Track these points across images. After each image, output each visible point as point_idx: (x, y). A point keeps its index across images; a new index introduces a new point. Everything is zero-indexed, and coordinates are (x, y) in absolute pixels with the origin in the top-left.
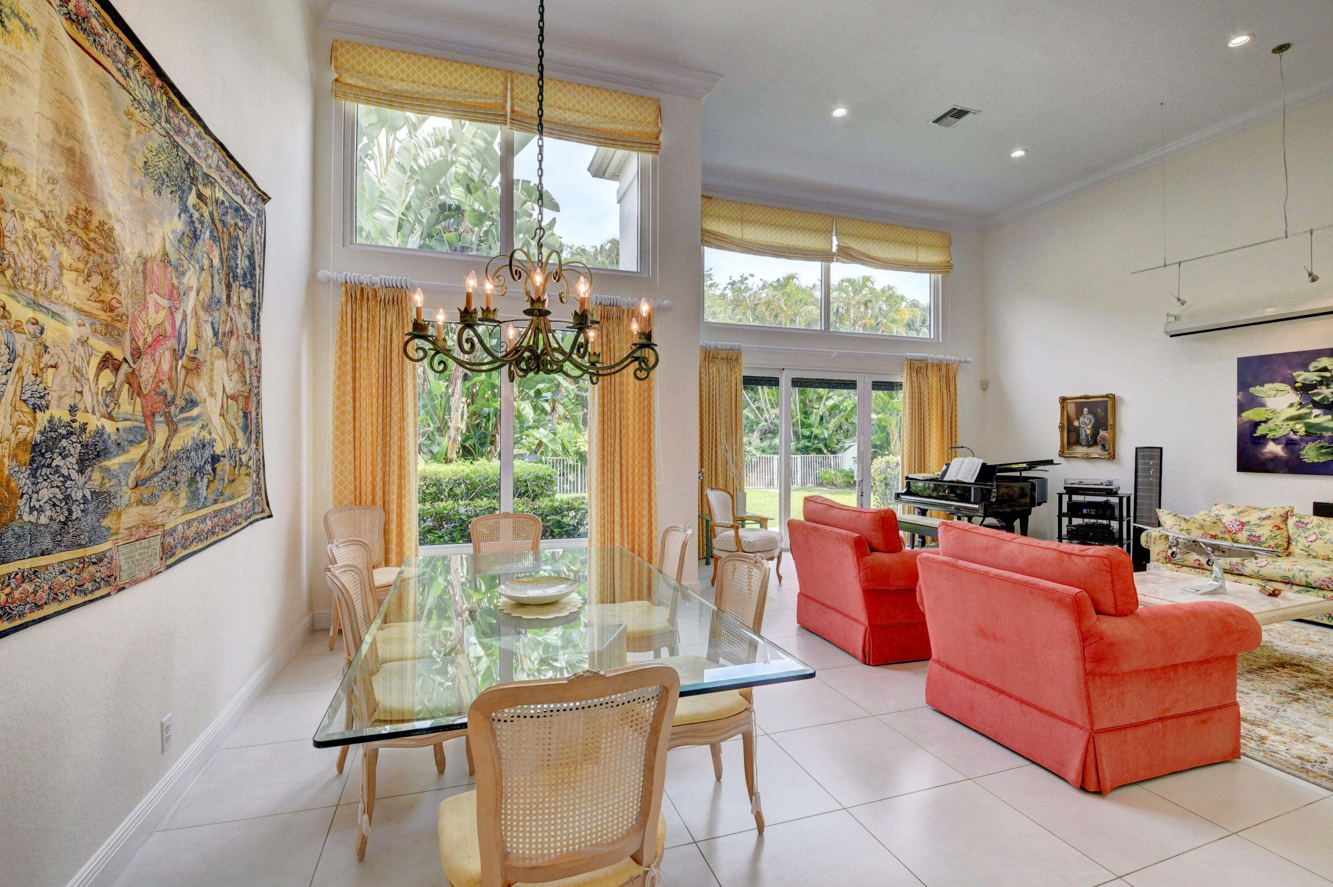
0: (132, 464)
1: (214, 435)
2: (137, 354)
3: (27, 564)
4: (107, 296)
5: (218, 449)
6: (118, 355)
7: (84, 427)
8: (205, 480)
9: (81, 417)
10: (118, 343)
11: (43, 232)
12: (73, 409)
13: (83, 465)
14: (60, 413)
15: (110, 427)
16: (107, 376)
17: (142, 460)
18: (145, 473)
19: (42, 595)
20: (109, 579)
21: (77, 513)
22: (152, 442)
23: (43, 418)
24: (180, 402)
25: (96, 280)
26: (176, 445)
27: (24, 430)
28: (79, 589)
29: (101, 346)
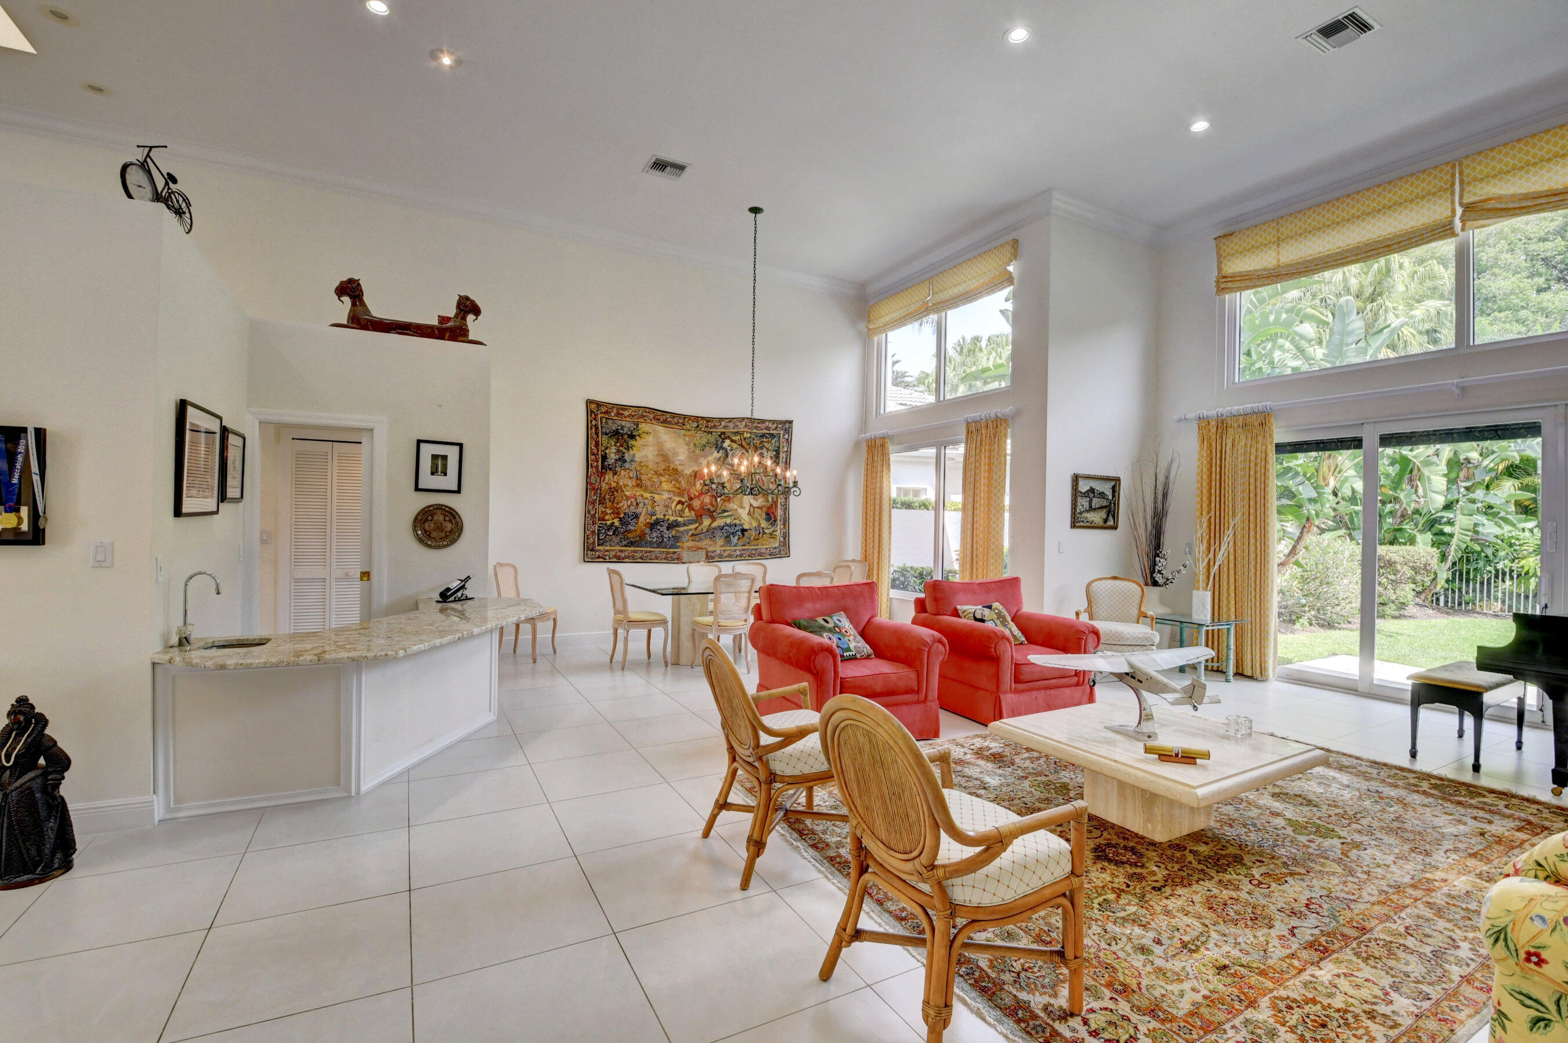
0: (691, 530)
1: (742, 522)
2: (691, 499)
3: (648, 549)
4: (678, 485)
5: (746, 527)
6: (683, 500)
7: (668, 520)
8: (737, 537)
9: (667, 517)
10: (683, 497)
11: (655, 476)
12: (664, 515)
13: (668, 528)
14: (660, 516)
15: (680, 519)
16: (679, 507)
17: (696, 529)
18: (697, 532)
19: (653, 557)
20: (678, 559)
21: (665, 540)
22: (700, 524)
23: (654, 518)
24: (719, 511)
25: (674, 482)
26: (715, 524)
27: (648, 521)
28: (666, 558)
29: (677, 499)
